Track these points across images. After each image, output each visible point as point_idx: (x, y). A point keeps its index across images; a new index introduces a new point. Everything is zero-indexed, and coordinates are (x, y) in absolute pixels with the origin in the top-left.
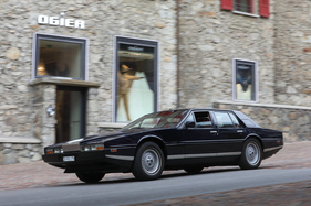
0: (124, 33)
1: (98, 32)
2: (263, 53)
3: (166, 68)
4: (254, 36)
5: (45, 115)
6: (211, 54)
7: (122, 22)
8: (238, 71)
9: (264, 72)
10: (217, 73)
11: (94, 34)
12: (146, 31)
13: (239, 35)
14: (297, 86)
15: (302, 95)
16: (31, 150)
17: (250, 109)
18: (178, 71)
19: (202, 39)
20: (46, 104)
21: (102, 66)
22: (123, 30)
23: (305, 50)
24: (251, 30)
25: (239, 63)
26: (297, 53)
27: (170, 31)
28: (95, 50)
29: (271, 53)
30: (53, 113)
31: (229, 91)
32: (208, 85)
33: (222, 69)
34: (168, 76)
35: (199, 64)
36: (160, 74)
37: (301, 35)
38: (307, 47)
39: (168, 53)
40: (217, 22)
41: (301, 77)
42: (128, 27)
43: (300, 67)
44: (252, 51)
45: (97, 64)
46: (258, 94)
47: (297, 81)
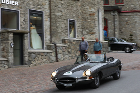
0: (32, 8)
1: (23, 7)
2: (77, 16)
3: (46, 24)
4: (75, 9)
5: (10, 47)
6: (61, 17)
7: (31, 3)
8: (70, 24)
9: (78, 25)
10: (63, 26)
11: (21, 8)
12: (39, 7)
13: (70, 8)
14: (87, 31)
15: (89, 35)
16: (4, 64)
17: (75, 42)
18: (51, 25)
19: (57, 10)
20: (10, 42)
21: (25, 23)
22: (32, 6)
23: (90, 15)
24: (74, 6)
25: (70, 21)
26: (87, 16)
27: (47, 7)
28: (22, 16)
29: (80, 16)
30: (13, 46)
31: (67, 34)
32: (60, 31)
33: (65, 24)
34: (47, 27)
35: (56, 22)
36: (44, 26)
37: (88, 8)
38: (91, 13)
39: (47, 17)
40: (63, 2)
41: (88, 27)
42: (33, 5)
43: (88, 22)
44: (74, 15)
45: (23, 22)
46: (76, 35)
47: (87, 29)
